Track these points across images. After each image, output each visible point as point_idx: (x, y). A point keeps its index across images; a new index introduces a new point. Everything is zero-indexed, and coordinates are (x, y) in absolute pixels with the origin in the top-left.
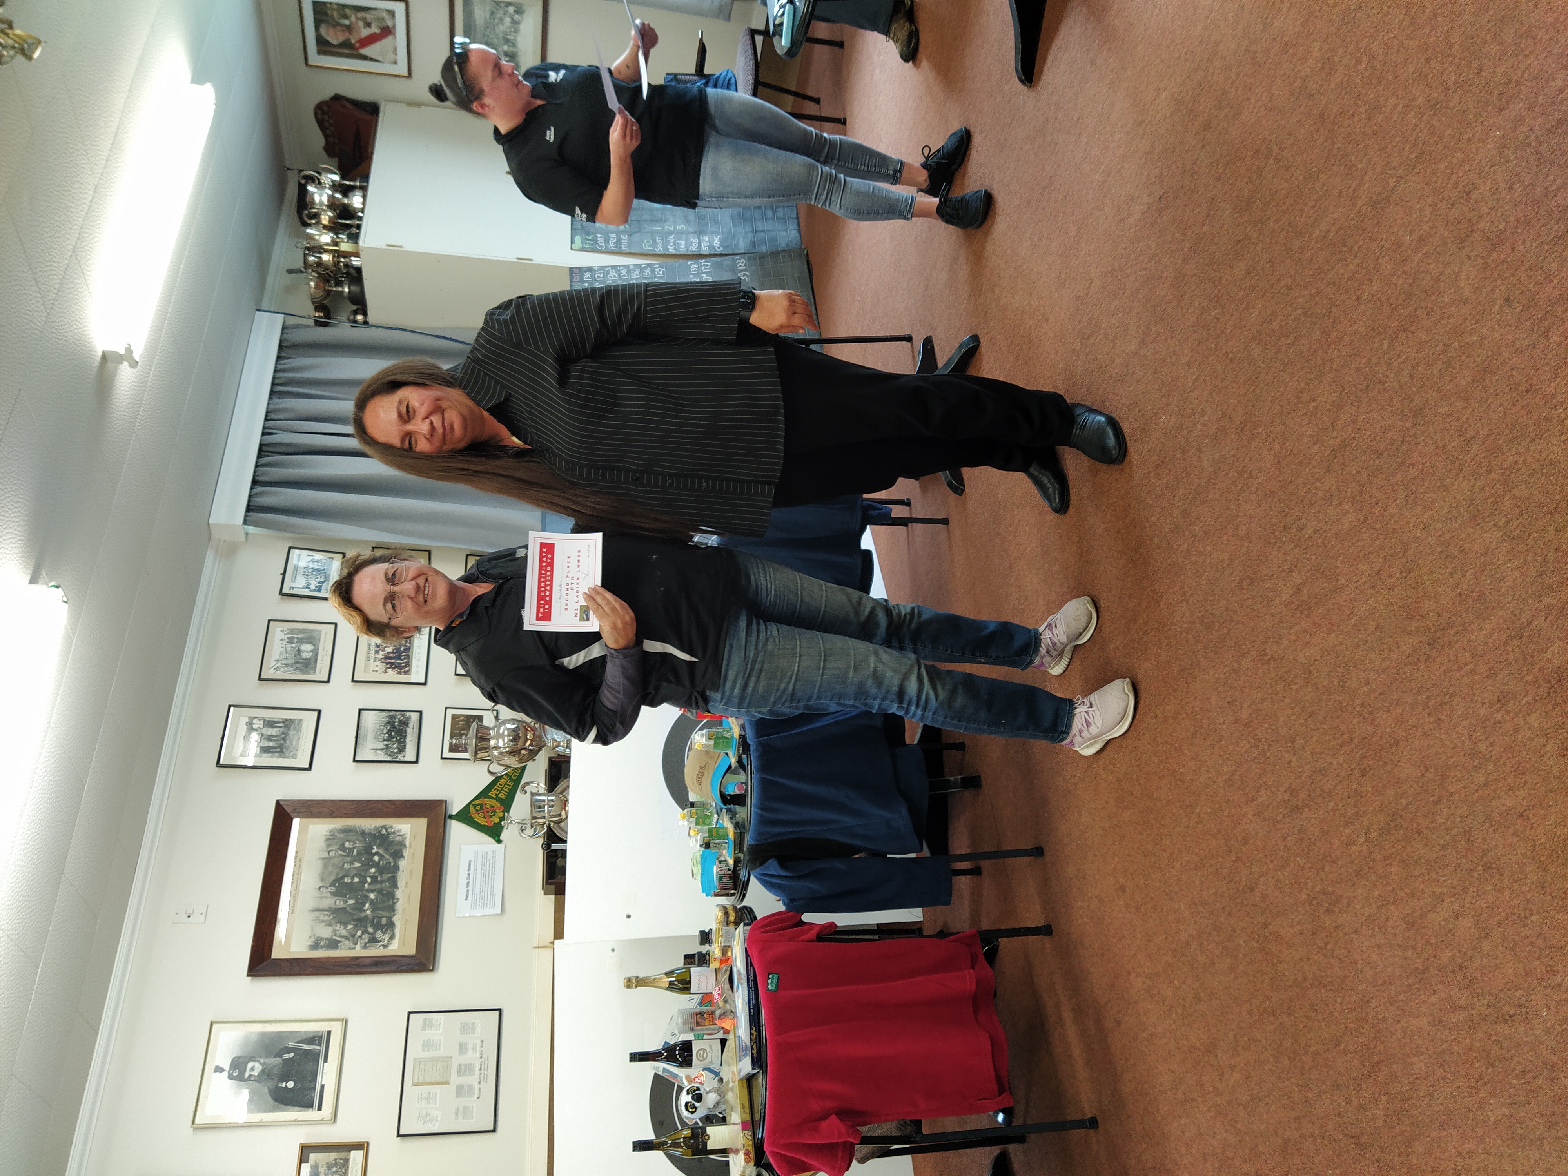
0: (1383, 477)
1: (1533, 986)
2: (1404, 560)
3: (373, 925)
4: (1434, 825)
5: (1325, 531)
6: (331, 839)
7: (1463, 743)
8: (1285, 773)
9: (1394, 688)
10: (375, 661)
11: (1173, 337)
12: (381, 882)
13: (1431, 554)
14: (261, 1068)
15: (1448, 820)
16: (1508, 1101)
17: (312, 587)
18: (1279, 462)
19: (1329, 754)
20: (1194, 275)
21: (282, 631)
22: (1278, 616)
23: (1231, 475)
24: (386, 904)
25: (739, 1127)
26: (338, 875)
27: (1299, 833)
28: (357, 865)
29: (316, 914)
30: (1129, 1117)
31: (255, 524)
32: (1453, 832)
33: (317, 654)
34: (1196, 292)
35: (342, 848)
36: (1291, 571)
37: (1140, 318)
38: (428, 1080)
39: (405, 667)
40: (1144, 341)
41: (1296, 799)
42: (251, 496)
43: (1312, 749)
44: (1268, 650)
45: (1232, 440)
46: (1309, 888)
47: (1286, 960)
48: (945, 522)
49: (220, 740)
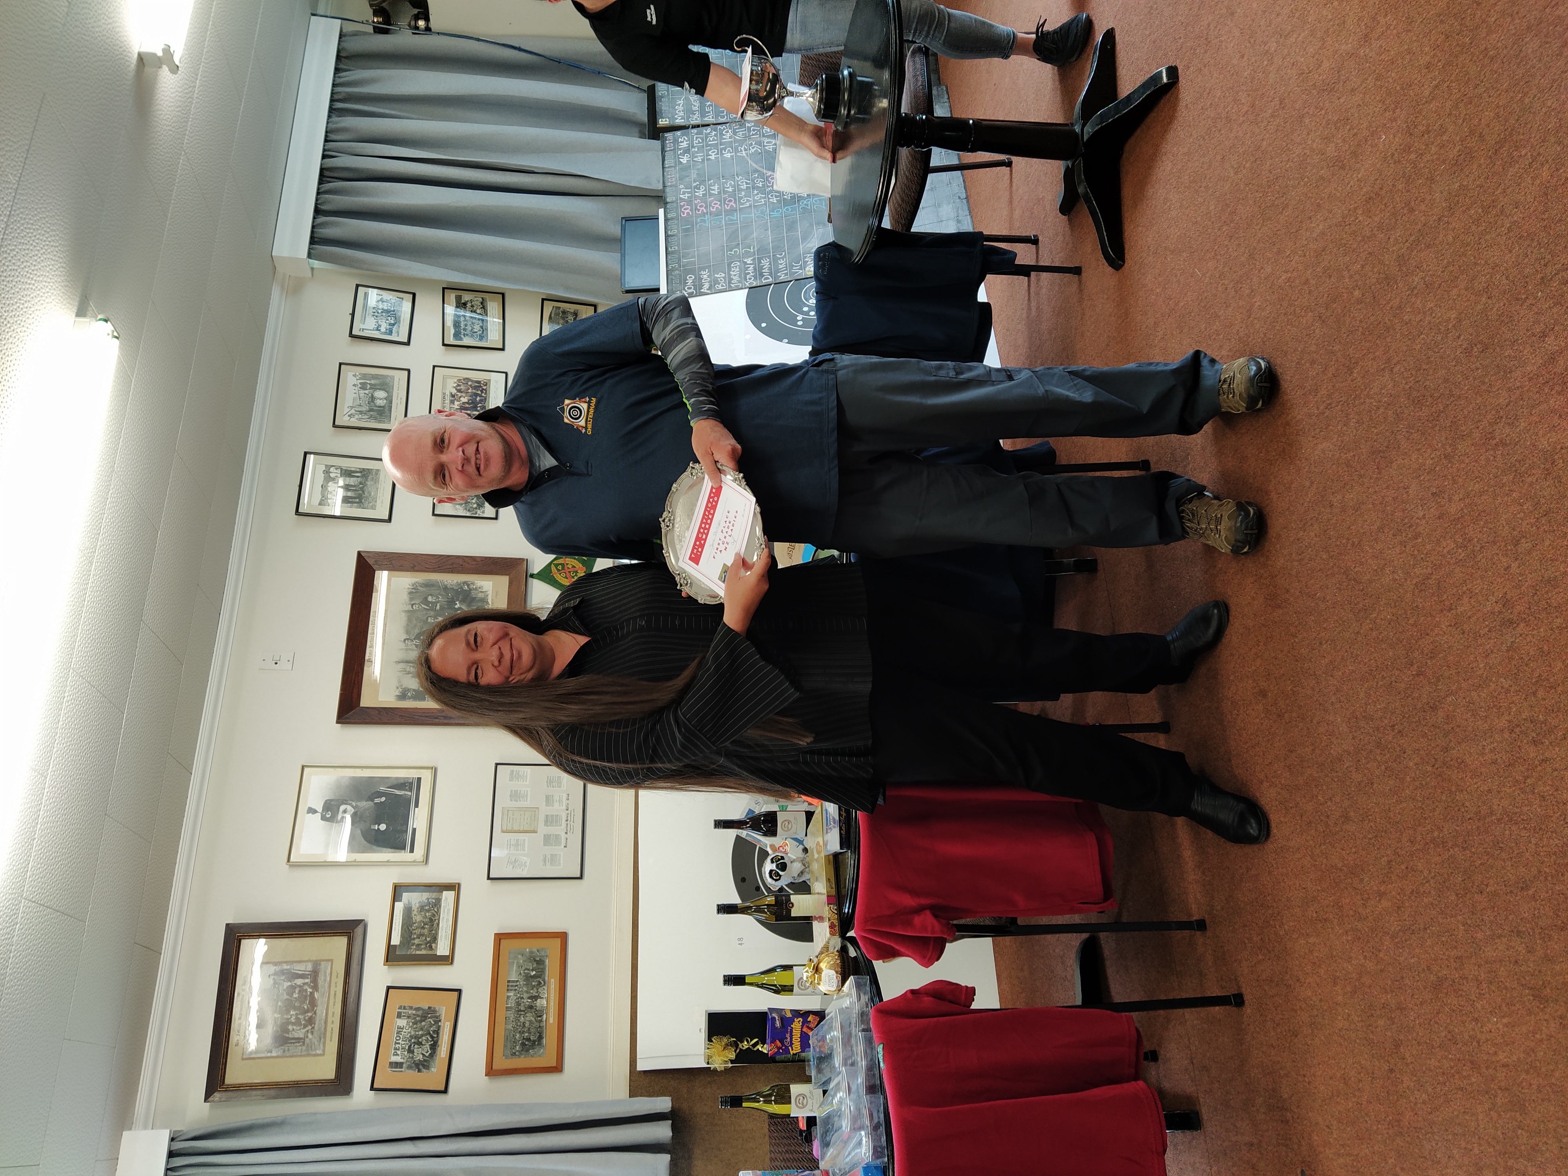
6: (413, 592)
8: (1499, 580)
14: (353, 810)
17: (383, 329)
18: (1546, 194)
21: (354, 376)
22: (1518, 392)
23: (1473, 211)
25: (825, 898)
27: (1508, 651)
29: (402, 665)
31: (321, 258)
33: (391, 402)
35: (425, 601)
36: (1544, 335)
38: (516, 828)
40: (1366, 38)
41: (1509, 611)
42: (313, 227)
43: (1542, 554)
44: (1497, 433)
45: (1480, 166)
46: (1512, 713)
47: (1468, 790)
48: (1077, 271)
49: (298, 488)
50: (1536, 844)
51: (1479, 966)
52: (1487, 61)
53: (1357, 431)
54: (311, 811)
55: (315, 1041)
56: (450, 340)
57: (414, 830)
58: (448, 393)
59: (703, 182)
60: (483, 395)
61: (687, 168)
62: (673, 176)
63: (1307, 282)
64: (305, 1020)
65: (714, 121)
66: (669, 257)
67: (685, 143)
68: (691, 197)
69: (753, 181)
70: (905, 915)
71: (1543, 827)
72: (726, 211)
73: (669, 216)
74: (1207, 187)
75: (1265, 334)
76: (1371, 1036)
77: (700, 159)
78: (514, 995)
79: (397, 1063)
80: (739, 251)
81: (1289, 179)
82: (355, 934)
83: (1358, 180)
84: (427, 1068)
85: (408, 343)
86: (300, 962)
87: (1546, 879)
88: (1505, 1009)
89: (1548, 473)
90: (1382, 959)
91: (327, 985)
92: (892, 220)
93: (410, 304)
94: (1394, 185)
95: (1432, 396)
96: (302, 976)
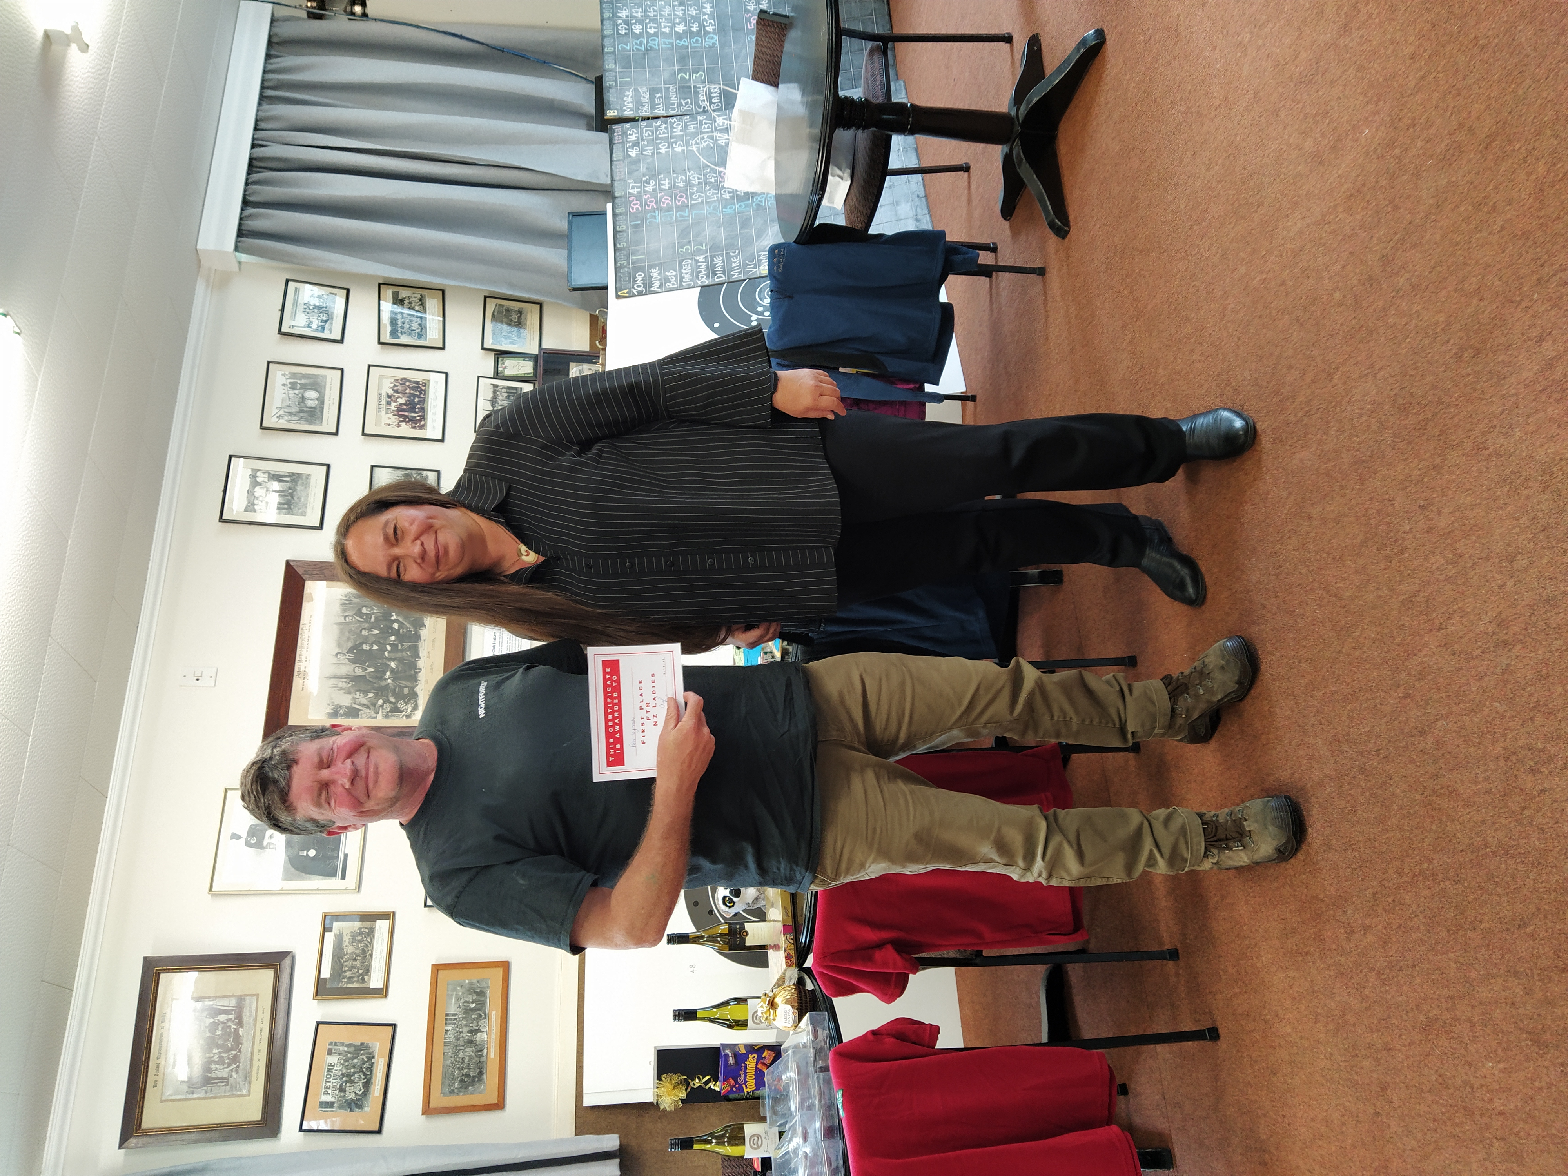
3: (394, 695)
6: (347, 603)
8: (1492, 598)
10: (387, 413)
11: (1392, 19)
12: (402, 651)
17: (314, 326)
18: (1542, 190)
21: (283, 375)
22: (1513, 400)
23: (1462, 209)
24: (408, 673)
25: (781, 928)
26: (355, 641)
27: (1503, 674)
28: (376, 632)
29: (333, 681)
31: (248, 251)
33: (323, 403)
35: (359, 613)
36: (1540, 339)
39: (420, 421)
40: (1346, 29)
41: (1504, 632)
42: (241, 219)
43: (1540, 572)
44: (1490, 443)
45: (1470, 161)
46: (1508, 740)
47: (1461, 820)
48: (1041, 272)
49: (222, 493)
50: (1534, 880)
51: (1473, 1007)
52: (1476, 50)
53: (1338, 439)
54: (235, 836)
55: (240, 1080)
56: (387, 338)
58: (384, 394)
59: (652, 177)
60: (422, 395)
61: (636, 162)
62: (621, 170)
63: (1283, 283)
64: (229, 1058)
65: (664, 113)
66: (618, 254)
67: (634, 135)
68: (641, 192)
69: (705, 175)
70: (865, 951)
71: (1542, 861)
72: (677, 207)
73: (617, 211)
74: (1177, 184)
75: (1239, 338)
76: (1356, 1077)
77: (649, 153)
78: (454, 1029)
79: (327, 1103)
80: (692, 248)
81: (1264, 175)
82: (282, 966)
83: (1338, 177)
84: (360, 1107)
85: (341, 341)
86: (223, 997)
87: (1546, 917)
88: (1500, 1053)
89: (1546, 486)
90: (1367, 997)
91: (252, 1021)
92: (848, 219)
93: (344, 301)
94: (1377, 182)
95: (1419, 403)
96: (226, 1012)
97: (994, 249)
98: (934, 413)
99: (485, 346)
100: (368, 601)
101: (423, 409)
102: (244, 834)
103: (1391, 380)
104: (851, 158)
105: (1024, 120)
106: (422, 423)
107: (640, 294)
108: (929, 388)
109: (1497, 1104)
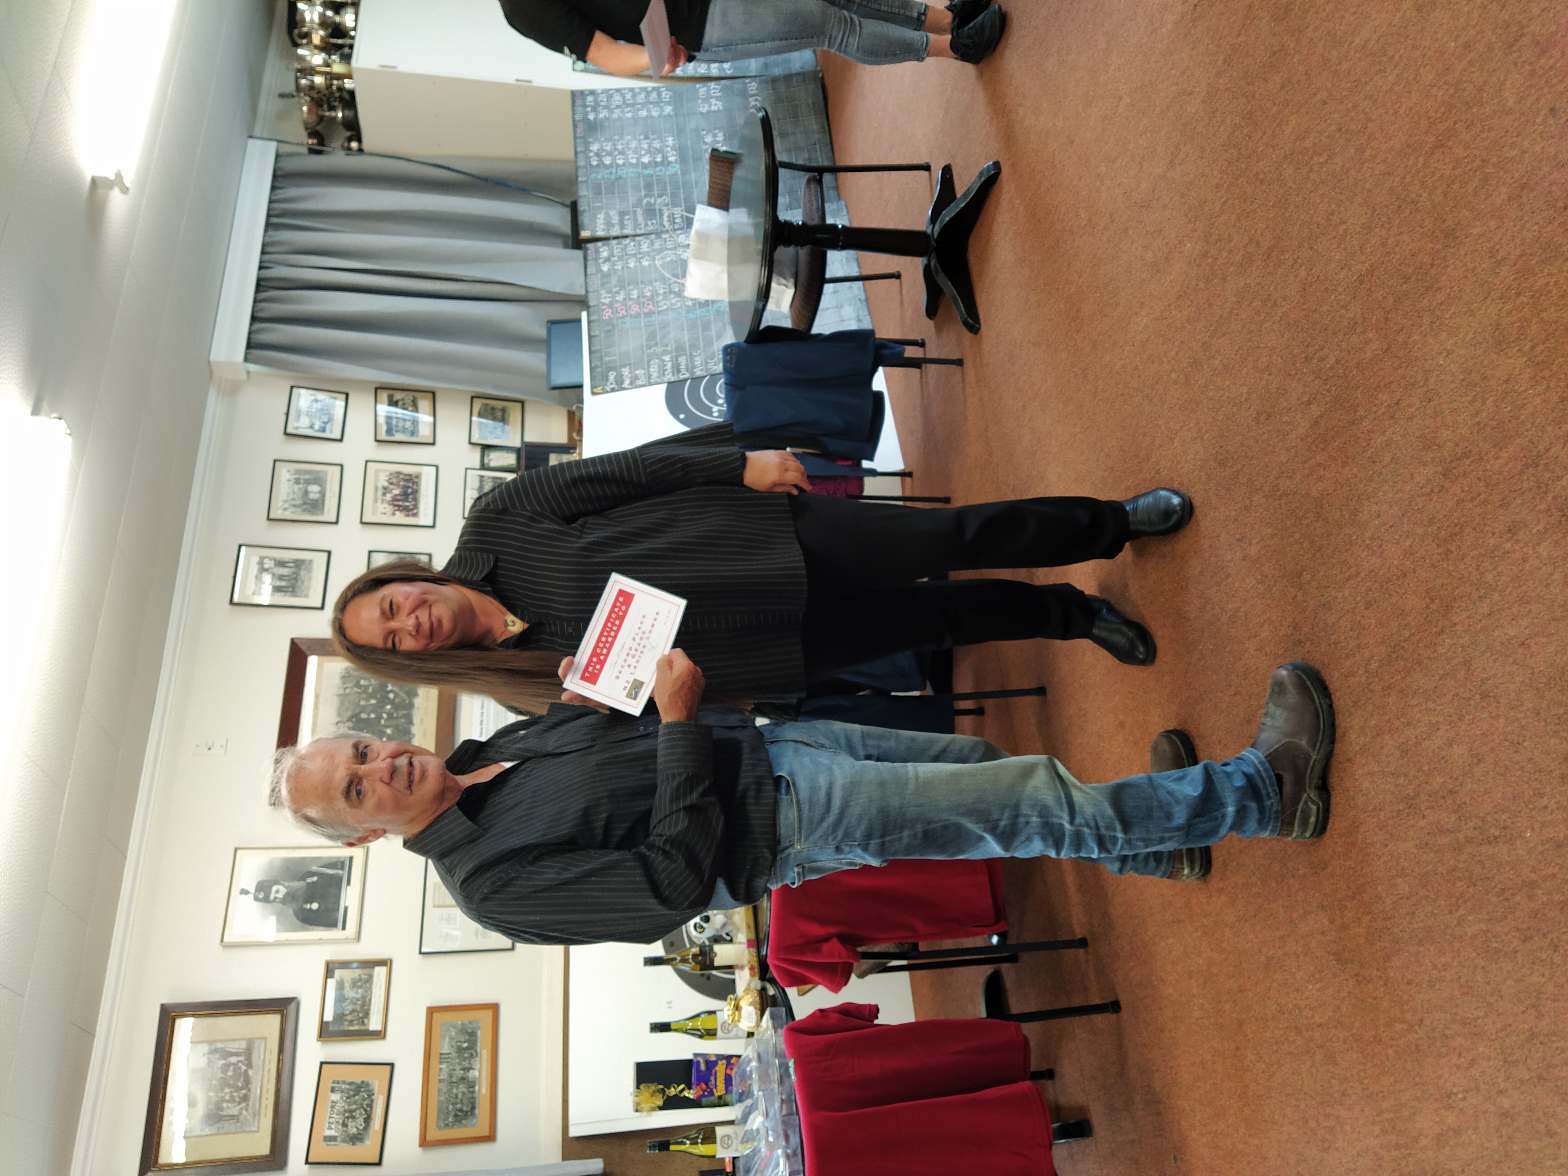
0: (1410, 302)
1: (1519, 809)
2: (1425, 389)
4: (1435, 655)
5: (1347, 361)
6: (347, 676)
7: (1470, 573)
8: (1290, 608)
9: (1405, 520)
10: (383, 503)
11: (1202, 158)
12: (397, 718)
13: (1453, 382)
15: (1449, 650)
16: (1486, 917)
17: (317, 427)
18: (1304, 289)
19: (1334, 588)
20: (1227, 90)
21: (289, 471)
22: (1294, 451)
23: (1254, 304)
25: (745, 946)
26: (354, 710)
28: (373, 702)
30: (1118, 938)
31: (257, 362)
32: (1454, 662)
33: (325, 495)
34: (1228, 108)
35: (358, 685)
36: (1309, 403)
37: (1169, 138)
38: (448, 903)
39: (413, 509)
40: (1172, 163)
42: (250, 333)
45: (1258, 267)
48: (959, 362)
49: (231, 580)
51: (1297, 942)
52: (1258, 183)
55: (250, 1118)
56: (383, 436)
57: (346, 908)
58: (380, 486)
59: (623, 287)
60: (415, 487)
61: (608, 275)
62: (595, 283)
63: (1136, 368)
64: (239, 1097)
65: (632, 232)
66: (592, 355)
67: (606, 252)
68: (612, 302)
69: (669, 285)
70: (815, 944)
72: (645, 313)
73: (591, 319)
75: (1108, 413)
77: (619, 267)
78: (447, 1067)
79: (331, 1137)
80: (659, 349)
81: (1119, 281)
82: (288, 1011)
83: (1171, 281)
84: (361, 1141)
85: (341, 440)
86: (234, 1040)
88: (1317, 976)
90: (1224, 949)
91: (261, 1063)
92: (793, 321)
93: (343, 404)
94: (1197, 285)
95: (1232, 458)
96: (236, 1054)
97: (922, 344)
98: (872, 487)
99: (473, 441)
100: (367, 675)
101: (416, 500)
102: (252, 889)
103: (1213, 441)
104: (794, 270)
105: (938, 236)
106: (415, 511)
107: (613, 390)
108: (866, 464)
109: (1317, 1019)
